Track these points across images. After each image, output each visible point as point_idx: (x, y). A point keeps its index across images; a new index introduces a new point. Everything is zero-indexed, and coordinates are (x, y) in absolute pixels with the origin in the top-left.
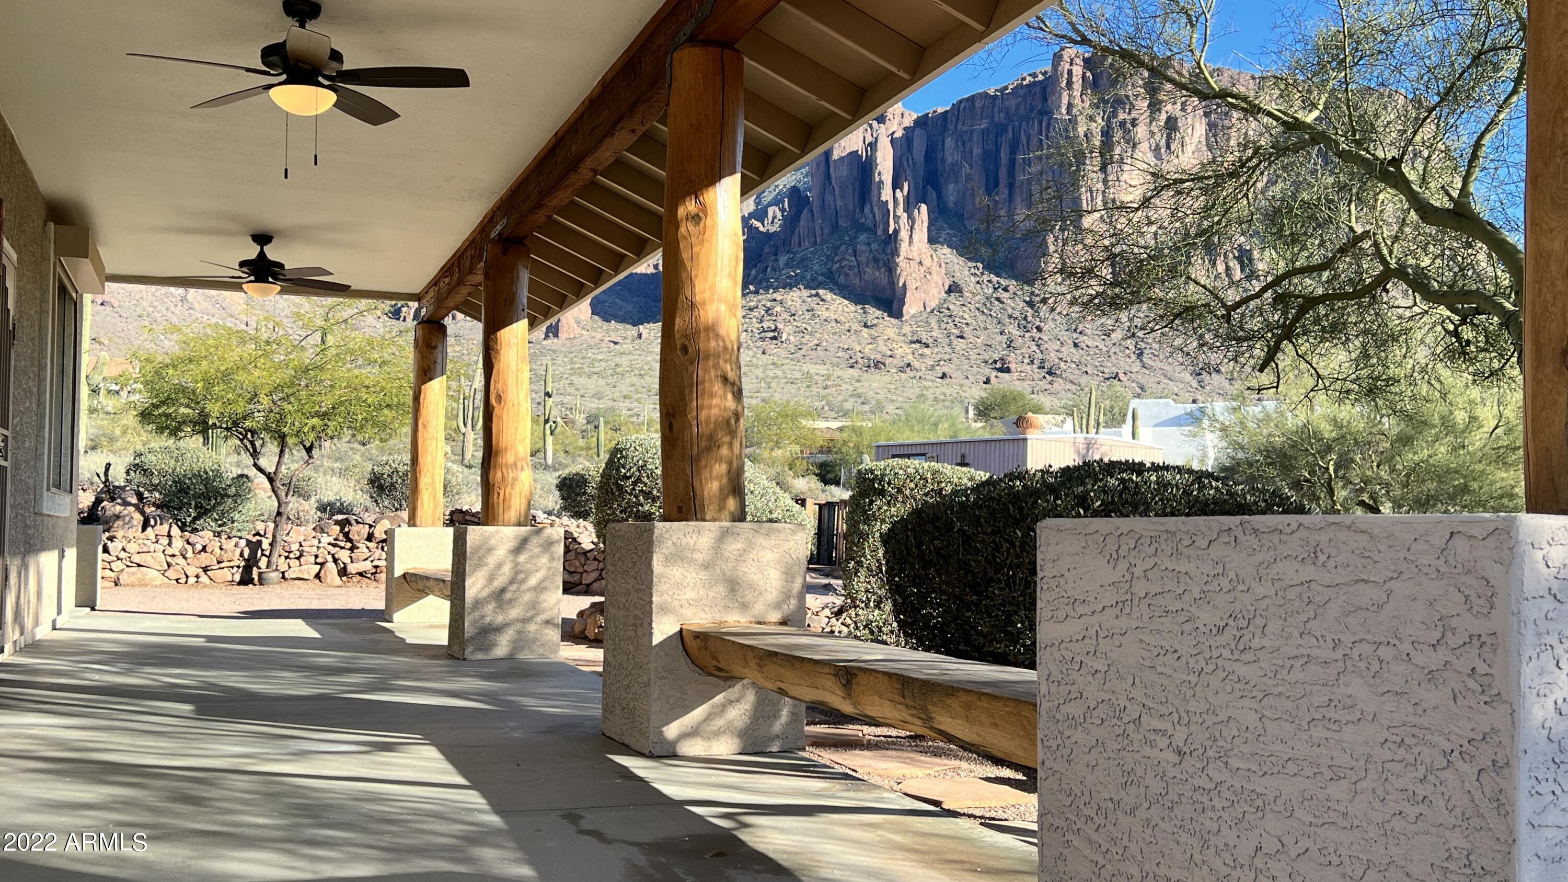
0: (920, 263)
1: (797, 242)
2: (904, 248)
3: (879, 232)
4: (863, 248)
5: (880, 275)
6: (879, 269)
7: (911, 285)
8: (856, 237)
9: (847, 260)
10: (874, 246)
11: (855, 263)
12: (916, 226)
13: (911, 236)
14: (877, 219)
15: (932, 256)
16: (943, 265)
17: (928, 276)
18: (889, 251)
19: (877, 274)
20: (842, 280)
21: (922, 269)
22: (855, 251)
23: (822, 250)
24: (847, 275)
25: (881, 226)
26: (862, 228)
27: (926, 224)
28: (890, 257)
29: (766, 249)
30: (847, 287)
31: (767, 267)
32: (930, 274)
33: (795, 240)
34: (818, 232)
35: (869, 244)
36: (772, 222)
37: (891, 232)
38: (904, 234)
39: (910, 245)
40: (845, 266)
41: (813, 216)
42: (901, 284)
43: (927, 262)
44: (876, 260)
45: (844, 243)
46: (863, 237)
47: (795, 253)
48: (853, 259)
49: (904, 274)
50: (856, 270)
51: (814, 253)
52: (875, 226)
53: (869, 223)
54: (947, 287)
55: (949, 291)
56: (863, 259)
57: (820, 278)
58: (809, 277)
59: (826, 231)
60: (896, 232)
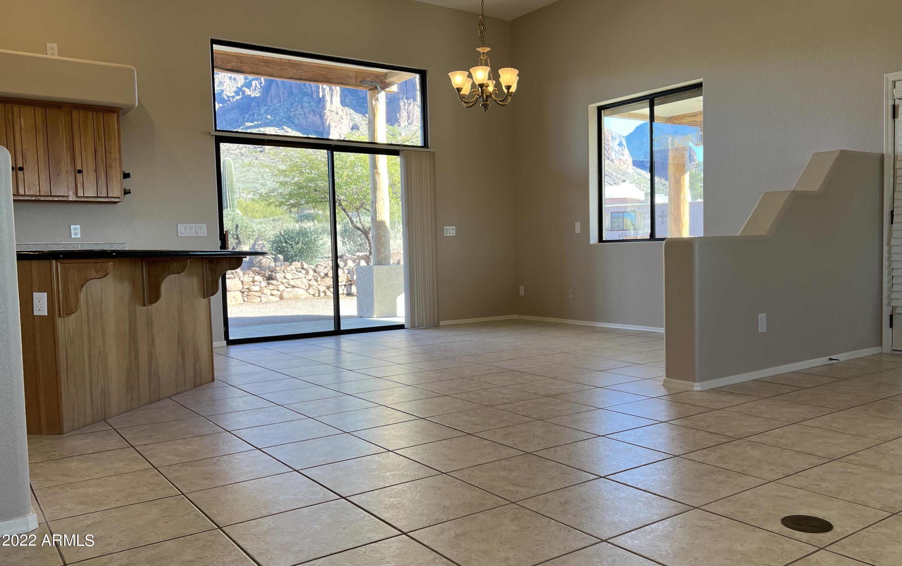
0: (337, 113)
1: (270, 100)
2: (328, 104)
3: (315, 96)
4: (306, 104)
5: (316, 119)
6: (315, 116)
7: (333, 125)
8: (302, 99)
9: (298, 110)
10: (313, 104)
11: (303, 113)
12: (334, 94)
13: (331, 99)
14: (313, 89)
15: (343, 110)
16: (348, 115)
17: (341, 120)
18: (320, 107)
19: (315, 118)
20: (296, 121)
21: (338, 117)
22: (302, 106)
23: (284, 105)
24: (298, 119)
25: (315, 93)
26: (305, 94)
27: (339, 93)
28: (321, 110)
29: (253, 104)
30: (299, 125)
31: (254, 113)
32: (342, 119)
33: (269, 99)
34: (282, 96)
35: (310, 103)
36: (255, 89)
37: (320, 97)
38: (328, 98)
39: (331, 104)
40: (297, 114)
41: (278, 86)
42: (327, 124)
43: (340, 113)
44: (314, 111)
45: (296, 102)
46: (306, 99)
47: (269, 106)
48: (301, 110)
49: (329, 119)
50: (303, 116)
51: (280, 106)
52: (312, 93)
53: (309, 91)
54: (351, 126)
55: (352, 129)
56: (307, 110)
57: (284, 120)
58: (278, 119)
59: (286, 95)
60: (324, 97)
